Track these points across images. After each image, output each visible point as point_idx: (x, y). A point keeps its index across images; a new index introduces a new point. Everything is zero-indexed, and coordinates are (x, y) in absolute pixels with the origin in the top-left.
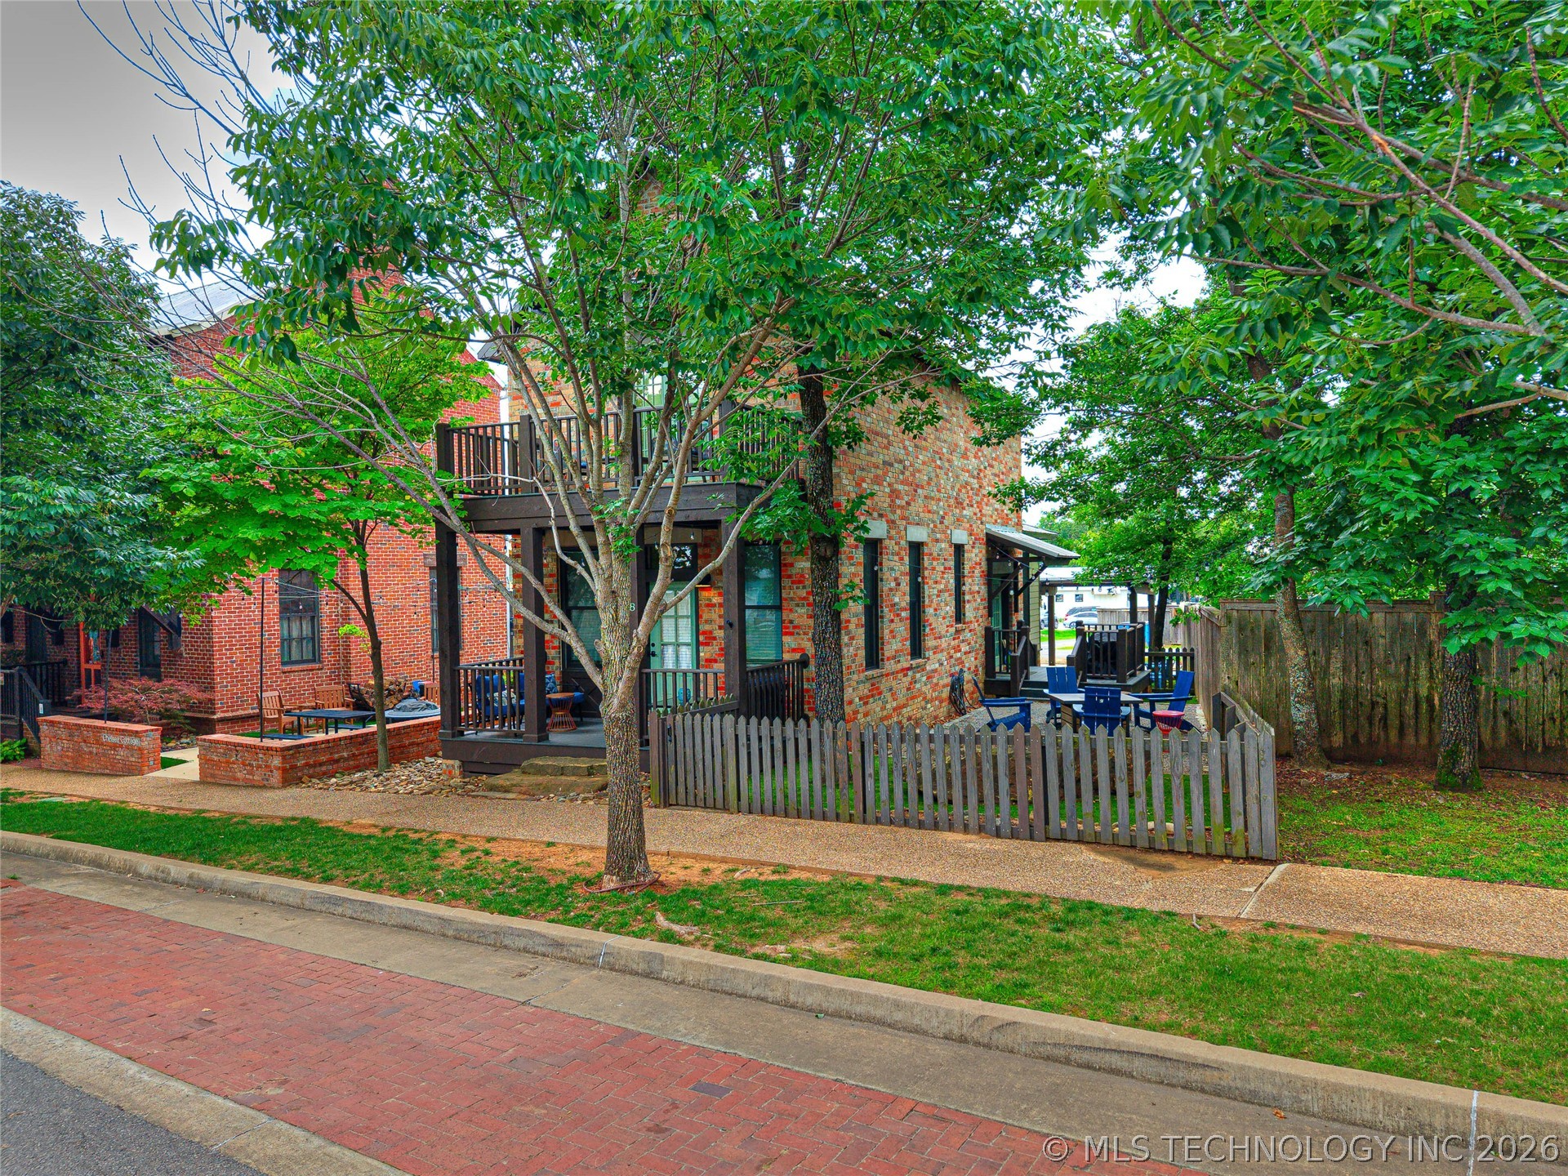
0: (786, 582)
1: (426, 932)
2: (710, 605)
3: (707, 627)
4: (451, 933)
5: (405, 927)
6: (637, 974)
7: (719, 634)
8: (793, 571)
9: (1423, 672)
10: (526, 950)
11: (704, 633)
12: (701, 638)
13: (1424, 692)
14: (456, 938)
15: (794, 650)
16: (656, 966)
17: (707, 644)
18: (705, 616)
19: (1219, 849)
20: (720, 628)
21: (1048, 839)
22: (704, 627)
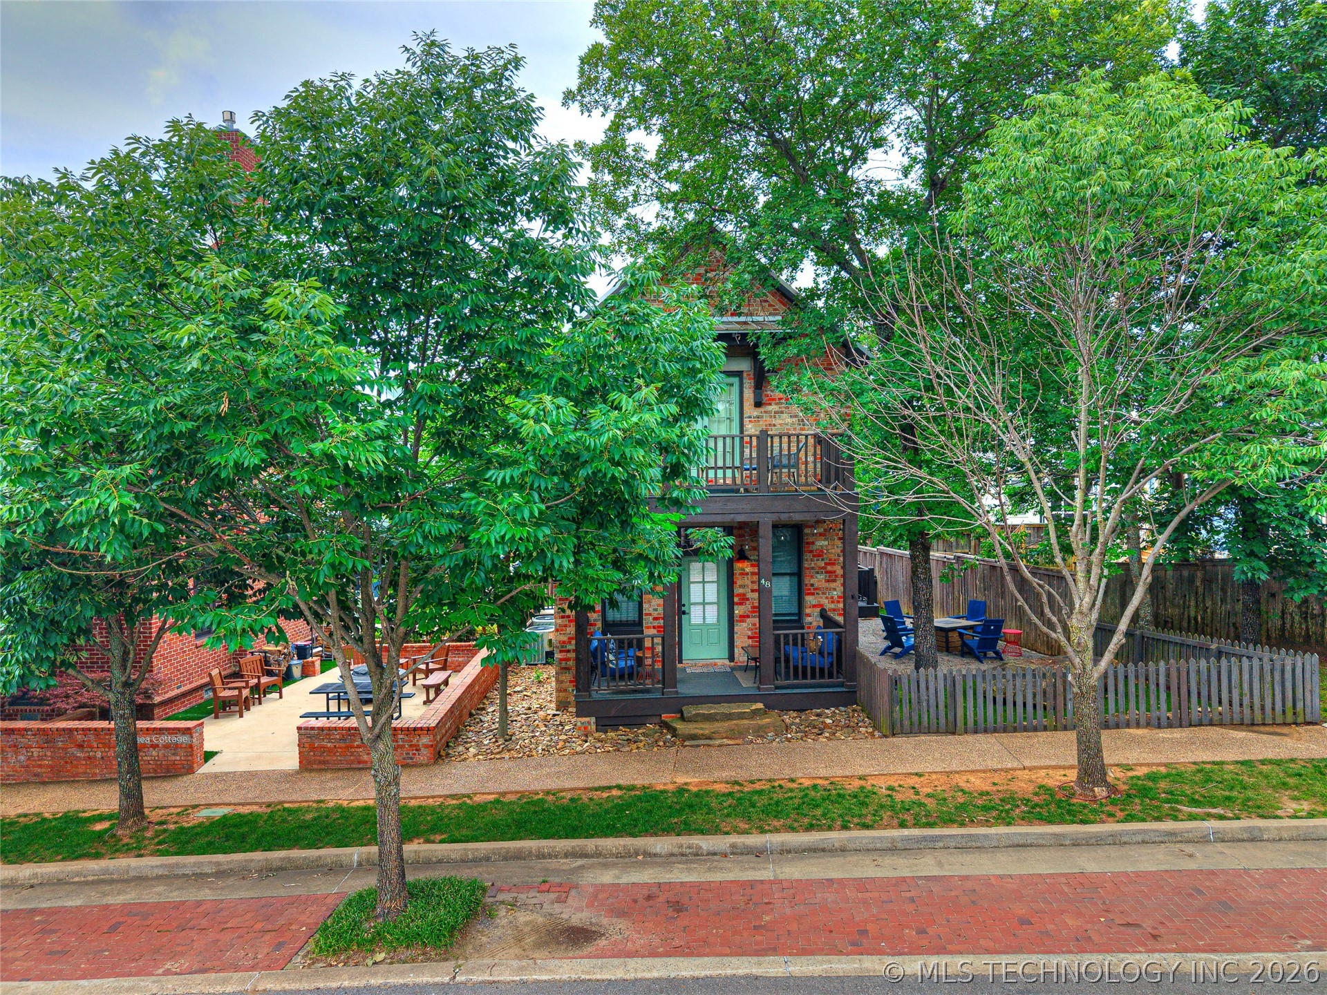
0: (807, 556)
1: (1043, 846)
2: (744, 574)
3: (741, 591)
4: (1068, 842)
5: (1018, 846)
6: (1243, 840)
7: (750, 595)
8: (815, 547)
9: (1193, 603)
10: (1144, 842)
11: (738, 595)
12: (736, 599)
13: (1193, 614)
14: (1074, 845)
15: (814, 606)
16: (1256, 833)
17: (740, 604)
18: (739, 582)
19: (1279, 720)
20: (753, 591)
21: (1191, 725)
22: (737, 591)
